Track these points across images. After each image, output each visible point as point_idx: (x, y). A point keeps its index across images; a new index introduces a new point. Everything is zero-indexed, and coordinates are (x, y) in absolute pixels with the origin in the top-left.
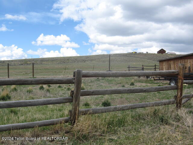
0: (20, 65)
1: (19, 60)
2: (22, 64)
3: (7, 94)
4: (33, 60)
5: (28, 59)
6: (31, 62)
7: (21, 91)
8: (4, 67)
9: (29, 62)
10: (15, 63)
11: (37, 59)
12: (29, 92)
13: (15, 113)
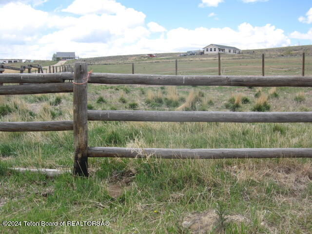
0: (279, 56)
1: (278, 48)
2: (282, 56)
3: (265, 103)
4: (302, 48)
5: (292, 47)
6: (298, 52)
7: (285, 98)
8: (253, 60)
9: (294, 52)
10: (272, 53)
11: (307, 46)
12: (300, 100)
13: (282, 132)
